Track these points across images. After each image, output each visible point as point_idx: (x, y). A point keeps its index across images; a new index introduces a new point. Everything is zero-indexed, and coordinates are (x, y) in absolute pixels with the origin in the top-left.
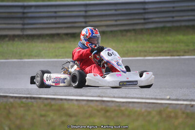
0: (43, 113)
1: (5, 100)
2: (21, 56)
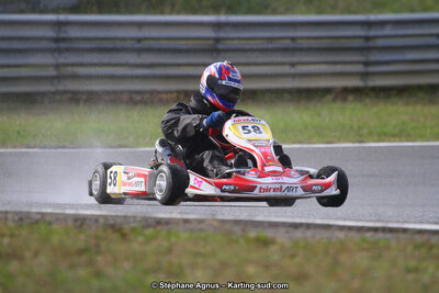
0: (413, 264)
1: (325, 234)
2: (361, 136)
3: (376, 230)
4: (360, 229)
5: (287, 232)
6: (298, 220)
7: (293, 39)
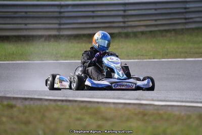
0: (79, 116)
1: (39, 103)
2: (57, 57)
3: (62, 101)
4: (55, 101)
5: (22, 102)
6: (27, 96)
7: (26, 12)
